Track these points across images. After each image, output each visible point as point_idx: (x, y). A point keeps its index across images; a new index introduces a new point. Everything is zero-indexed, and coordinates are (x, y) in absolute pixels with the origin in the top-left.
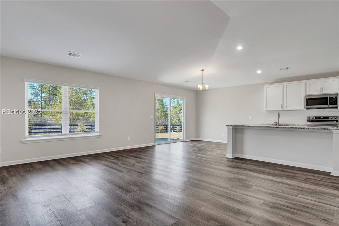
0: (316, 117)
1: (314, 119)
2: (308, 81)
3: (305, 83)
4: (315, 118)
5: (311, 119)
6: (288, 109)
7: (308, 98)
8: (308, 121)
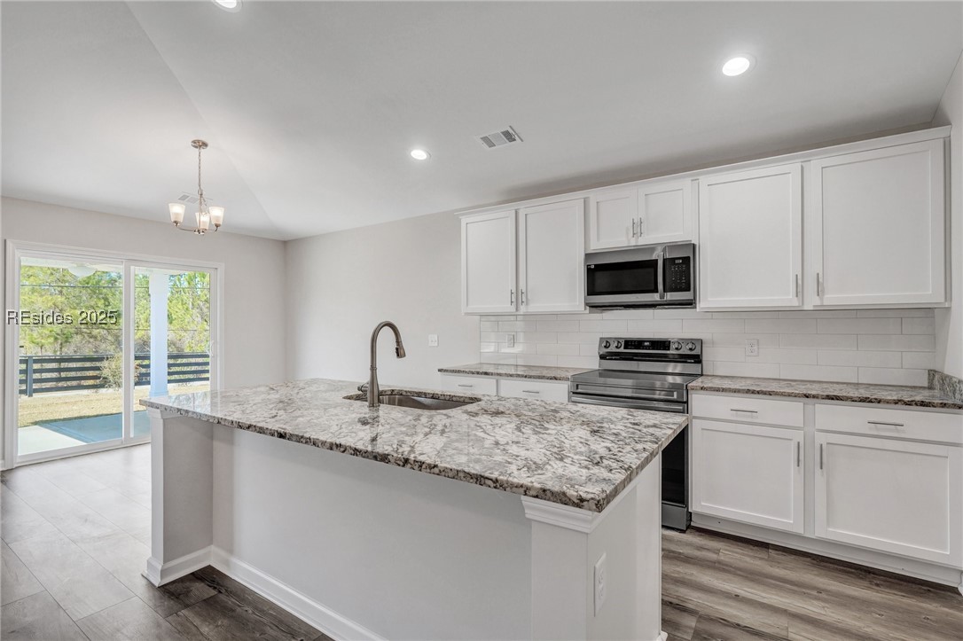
0: (629, 343)
1: (622, 350)
2: (595, 195)
3: (586, 201)
4: (625, 348)
5: (613, 349)
6: (535, 307)
7: (593, 263)
8: (602, 357)
